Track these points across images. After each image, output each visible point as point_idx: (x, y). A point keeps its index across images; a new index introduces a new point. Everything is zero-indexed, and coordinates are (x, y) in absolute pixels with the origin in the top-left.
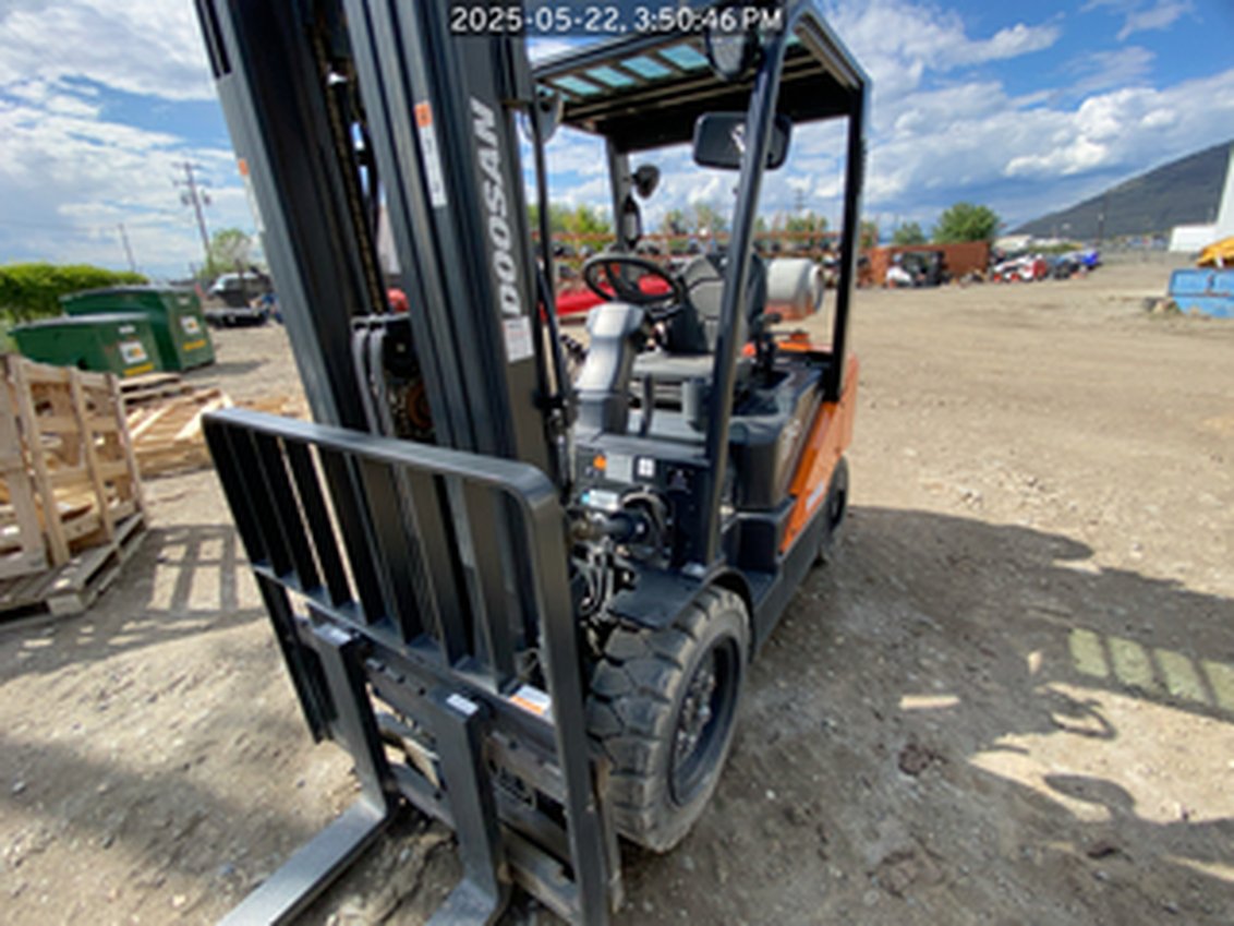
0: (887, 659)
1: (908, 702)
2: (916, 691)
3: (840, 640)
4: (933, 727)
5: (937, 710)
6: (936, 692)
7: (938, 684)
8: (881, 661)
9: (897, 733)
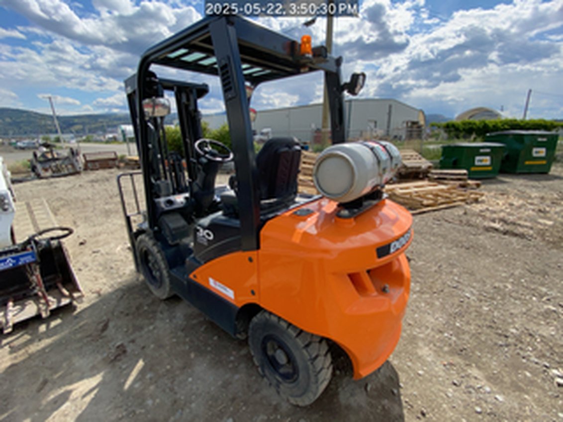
0: (168, 371)
1: (141, 364)
2: (142, 372)
3: (192, 355)
4: (124, 367)
5: (128, 375)
6: (135, 381)
7: (137, 386)
8: (168, 367)
9: (133, 350)
